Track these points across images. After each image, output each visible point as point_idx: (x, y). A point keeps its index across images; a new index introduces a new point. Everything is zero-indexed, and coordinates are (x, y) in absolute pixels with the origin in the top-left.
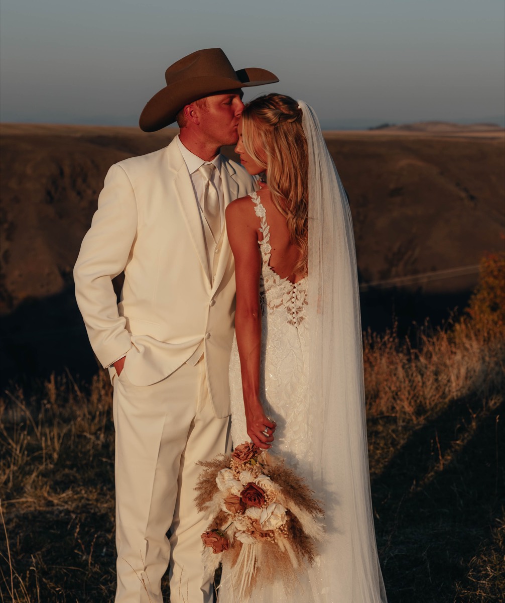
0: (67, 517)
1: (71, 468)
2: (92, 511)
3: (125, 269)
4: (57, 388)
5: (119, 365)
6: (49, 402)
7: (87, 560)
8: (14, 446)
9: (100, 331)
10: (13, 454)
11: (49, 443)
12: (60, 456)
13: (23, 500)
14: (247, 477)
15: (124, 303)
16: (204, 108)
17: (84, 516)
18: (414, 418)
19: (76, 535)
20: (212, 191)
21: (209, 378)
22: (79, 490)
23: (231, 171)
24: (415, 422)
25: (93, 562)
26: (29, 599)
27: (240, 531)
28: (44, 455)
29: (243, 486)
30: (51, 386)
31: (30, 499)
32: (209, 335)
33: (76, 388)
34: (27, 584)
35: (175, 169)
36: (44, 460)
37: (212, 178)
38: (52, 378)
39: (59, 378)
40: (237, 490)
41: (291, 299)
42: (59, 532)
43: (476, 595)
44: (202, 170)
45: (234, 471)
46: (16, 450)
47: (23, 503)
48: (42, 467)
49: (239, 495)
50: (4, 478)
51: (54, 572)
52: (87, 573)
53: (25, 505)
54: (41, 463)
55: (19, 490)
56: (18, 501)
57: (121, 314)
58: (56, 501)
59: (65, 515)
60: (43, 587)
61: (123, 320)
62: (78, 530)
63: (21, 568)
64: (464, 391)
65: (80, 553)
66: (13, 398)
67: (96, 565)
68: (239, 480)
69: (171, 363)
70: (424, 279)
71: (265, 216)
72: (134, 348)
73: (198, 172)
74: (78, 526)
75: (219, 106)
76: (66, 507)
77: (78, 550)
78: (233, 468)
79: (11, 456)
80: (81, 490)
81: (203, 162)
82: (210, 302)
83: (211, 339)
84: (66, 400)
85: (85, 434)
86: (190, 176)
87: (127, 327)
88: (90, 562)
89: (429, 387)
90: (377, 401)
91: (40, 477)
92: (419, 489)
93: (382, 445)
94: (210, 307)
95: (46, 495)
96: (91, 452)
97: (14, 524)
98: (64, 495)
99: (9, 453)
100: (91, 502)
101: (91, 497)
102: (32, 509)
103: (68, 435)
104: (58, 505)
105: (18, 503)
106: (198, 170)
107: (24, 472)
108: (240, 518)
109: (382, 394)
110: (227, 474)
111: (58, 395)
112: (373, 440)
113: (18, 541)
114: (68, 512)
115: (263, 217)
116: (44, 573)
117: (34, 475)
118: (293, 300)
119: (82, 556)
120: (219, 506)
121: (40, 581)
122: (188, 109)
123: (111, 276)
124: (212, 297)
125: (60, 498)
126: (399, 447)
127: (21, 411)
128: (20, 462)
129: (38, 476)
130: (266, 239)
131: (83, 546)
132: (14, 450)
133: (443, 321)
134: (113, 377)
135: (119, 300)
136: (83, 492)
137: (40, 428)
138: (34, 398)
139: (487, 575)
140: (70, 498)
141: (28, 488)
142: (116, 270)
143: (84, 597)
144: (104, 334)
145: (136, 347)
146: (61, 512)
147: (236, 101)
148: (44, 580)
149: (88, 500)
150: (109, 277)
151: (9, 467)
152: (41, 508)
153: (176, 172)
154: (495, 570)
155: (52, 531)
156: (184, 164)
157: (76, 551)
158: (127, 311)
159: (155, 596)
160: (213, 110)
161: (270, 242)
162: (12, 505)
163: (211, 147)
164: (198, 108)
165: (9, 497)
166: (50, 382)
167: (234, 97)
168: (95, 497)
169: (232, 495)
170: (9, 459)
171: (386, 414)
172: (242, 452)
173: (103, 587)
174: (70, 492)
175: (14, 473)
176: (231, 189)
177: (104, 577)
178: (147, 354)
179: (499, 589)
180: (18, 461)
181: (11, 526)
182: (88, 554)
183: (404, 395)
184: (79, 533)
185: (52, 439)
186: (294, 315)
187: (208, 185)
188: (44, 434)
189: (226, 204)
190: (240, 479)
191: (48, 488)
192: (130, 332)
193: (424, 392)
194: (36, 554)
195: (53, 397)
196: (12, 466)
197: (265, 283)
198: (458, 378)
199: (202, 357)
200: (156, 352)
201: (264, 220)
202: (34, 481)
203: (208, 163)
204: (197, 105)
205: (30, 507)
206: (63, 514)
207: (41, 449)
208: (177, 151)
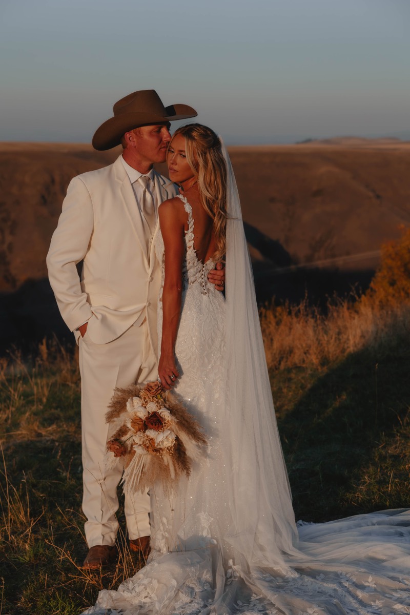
0: (52, 445)
1: (56, 408)
2: (71, 440)
3: (85, 257)
4: (48, 348)
5: (83, 329)
6: (42, 360)
7: (66, 476)
8: (12, 392)
9: (68, 304)
10: (12, 398)
11: (40, 390)
12: (48, 400)
13: (19, 432)
14: (152, 407)
15: (85, 281)
16: (139, 135)
17: (65, 444)
18: (319, 368)
19: (58, 457)
20: (148, 196)
21: (151, 335)
22: (61, 424)
23: (162, 182)
24: (320, 371)
25: (71, 477)
26: (21, 505)
27: (137, 444)
28: (35, 400)
29: (149, 412)
30: (43, 348)
31: (24, 432)
32: (150, 304)
33: (62, 349)
34: (21, 494)
35: (120, 179)
36: (35, 403)
37: (148, 186)
38: (44, 341)
39: (50, 342)
40: (142, 414)
41: (201, 276)
42: (45, 456)
43: (355, 497)
44: (140, 180)
45: (143, 400)
46: (14, 395)
47: (19, 435)
48: (34, 408)
49: (144, 418)
50: (5, 416)
51: (41, 484)
52: (66, 485)
53: (20, 436)
54: (33, 405)
55: (16, 425)
56: (15, 433)
57: (83, 291)
58: (44, 433)
59: (51, 443)
60: (32, 495)
61: (85, 295)
62: (60, 454)
63: (16, 482)
64: (360, 346)
65: (61, 471)
66: (14, 357)
67: (73, 479)
68: (145, 407)
69: (122, 326)
70: (341, 262)
71: (191, 212)
72: (93, 315)
73: (137, 182)
74: (60, 451)
75: (150, 133)
76: (52, 437)
77: (60, 469)
78: (143, 397)
79: (10, 400)
80: (63, 425)
81: (140, 175)
82: (149, 279)
83: (151, 307)
84: (55, 358)
85: (68, 383)
86: (132, 184)
87: (88, 300)
88: (68, 477)
89: (332, 344)
90: (292, 355)
91: (32, 416)
92: (320, 420)
93: (293, 388)
94: (149, 282)
95: (36, 428)
96: (72, 397)
97: (12, 451)
98: (50, 428)
99: (9, 398)
100: (70, 434)
101: (70, 430)
102: (26, 439)
103: (54, 385)
104: (45, 436)
105: (15, 435)
106: (137, 181)
107: (20, 411)
108: (141, 435)
109: (297, 351)
110: (137, 401)
111: (49, 354)
112: (287, 385)
113: (14, 462)
114: (53, 441)
115: (190, 213)
116: (34, 486)
117: (27, 414)
118: (203, 276)
119: (63, 473)
120: (124, 423)
121: (30, 491)
122: (128, 135)
123: (75, 262)
124: (150, 275)
125: (47, 431)
126: (306, 390)
127: (20, 368)
128: (17, 404)
129: (30, 415)
130: (191, 230)
131: (63, 466)
132: (12, 395)
133: (346, 294)
134: (79, 339)
135: (81, 279)
136: (65, 426)
137: (33, 379)
138: (30, 356)
139: (365, 483)
140: (54, 430)
141: (23, 423)
142: (77, 257)
143: (63, 503)
144: (71, 306)
145: (95, 316)
146: (47, 441)
147: (164, 130)
148: (33, 490)
149: (68, 432)
150: (74, 263)
151: (9, 408)
152: (33, 439)
153: (121, 182)
154: (371, 479)
155: (40, 455)
156: (127, 176)
157: (58, 469)
158: (87, 289)
159: (112, 499)
160: (146, 137)
161: (194, 232)
162: (11, 436)
163: (146, 164)
164: (134, 135)
165: (8, 431)
166: (42, 344)
167: (162, 127)
168: (73, 430)
169: (137, 416)
170: (8, 401)
171: (299, 365)
172: (153, 389)
173: (77, 495)
174: (54, 426)
175: (12, 412)
176: (163, 196)
177: (78, 488)
178: (104, 320)
179: (373, 492)
180: (16, 403)
181: (9, 452)
182: (67, 471)
183: (313, 350)
184: (60, 456)
185: (42, 388)
186: (204, 288)
187: (145, 192)
188: (37, 384)
189: (159, 203)
190: (147, 407)
191: (38, 423)
192: (90, 304)
193: (328, 348)
194: (28, 472)
195: (45, 356)
196: (11, 408)
197: (187, 264)
198: (355, 337)
199: (145, 320)
200: (110, 318)
201: (191, 215)
202: (27, 418)
203: (145, 175)
204: (134, 132)
205: (24, 437)
206: (49, 443)
207: (34, 395)
208: (121, 166)
